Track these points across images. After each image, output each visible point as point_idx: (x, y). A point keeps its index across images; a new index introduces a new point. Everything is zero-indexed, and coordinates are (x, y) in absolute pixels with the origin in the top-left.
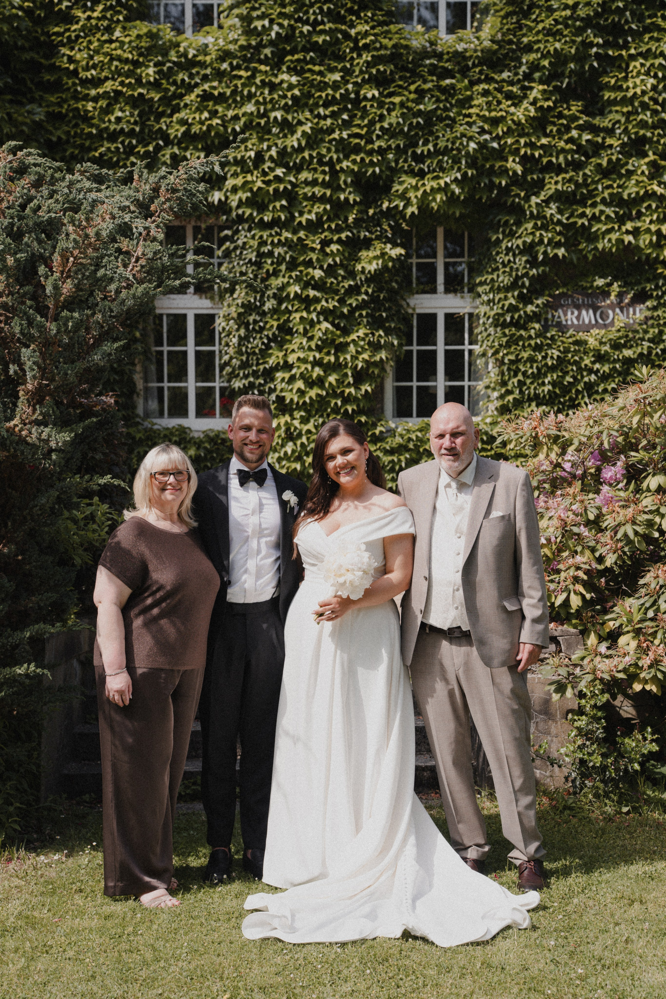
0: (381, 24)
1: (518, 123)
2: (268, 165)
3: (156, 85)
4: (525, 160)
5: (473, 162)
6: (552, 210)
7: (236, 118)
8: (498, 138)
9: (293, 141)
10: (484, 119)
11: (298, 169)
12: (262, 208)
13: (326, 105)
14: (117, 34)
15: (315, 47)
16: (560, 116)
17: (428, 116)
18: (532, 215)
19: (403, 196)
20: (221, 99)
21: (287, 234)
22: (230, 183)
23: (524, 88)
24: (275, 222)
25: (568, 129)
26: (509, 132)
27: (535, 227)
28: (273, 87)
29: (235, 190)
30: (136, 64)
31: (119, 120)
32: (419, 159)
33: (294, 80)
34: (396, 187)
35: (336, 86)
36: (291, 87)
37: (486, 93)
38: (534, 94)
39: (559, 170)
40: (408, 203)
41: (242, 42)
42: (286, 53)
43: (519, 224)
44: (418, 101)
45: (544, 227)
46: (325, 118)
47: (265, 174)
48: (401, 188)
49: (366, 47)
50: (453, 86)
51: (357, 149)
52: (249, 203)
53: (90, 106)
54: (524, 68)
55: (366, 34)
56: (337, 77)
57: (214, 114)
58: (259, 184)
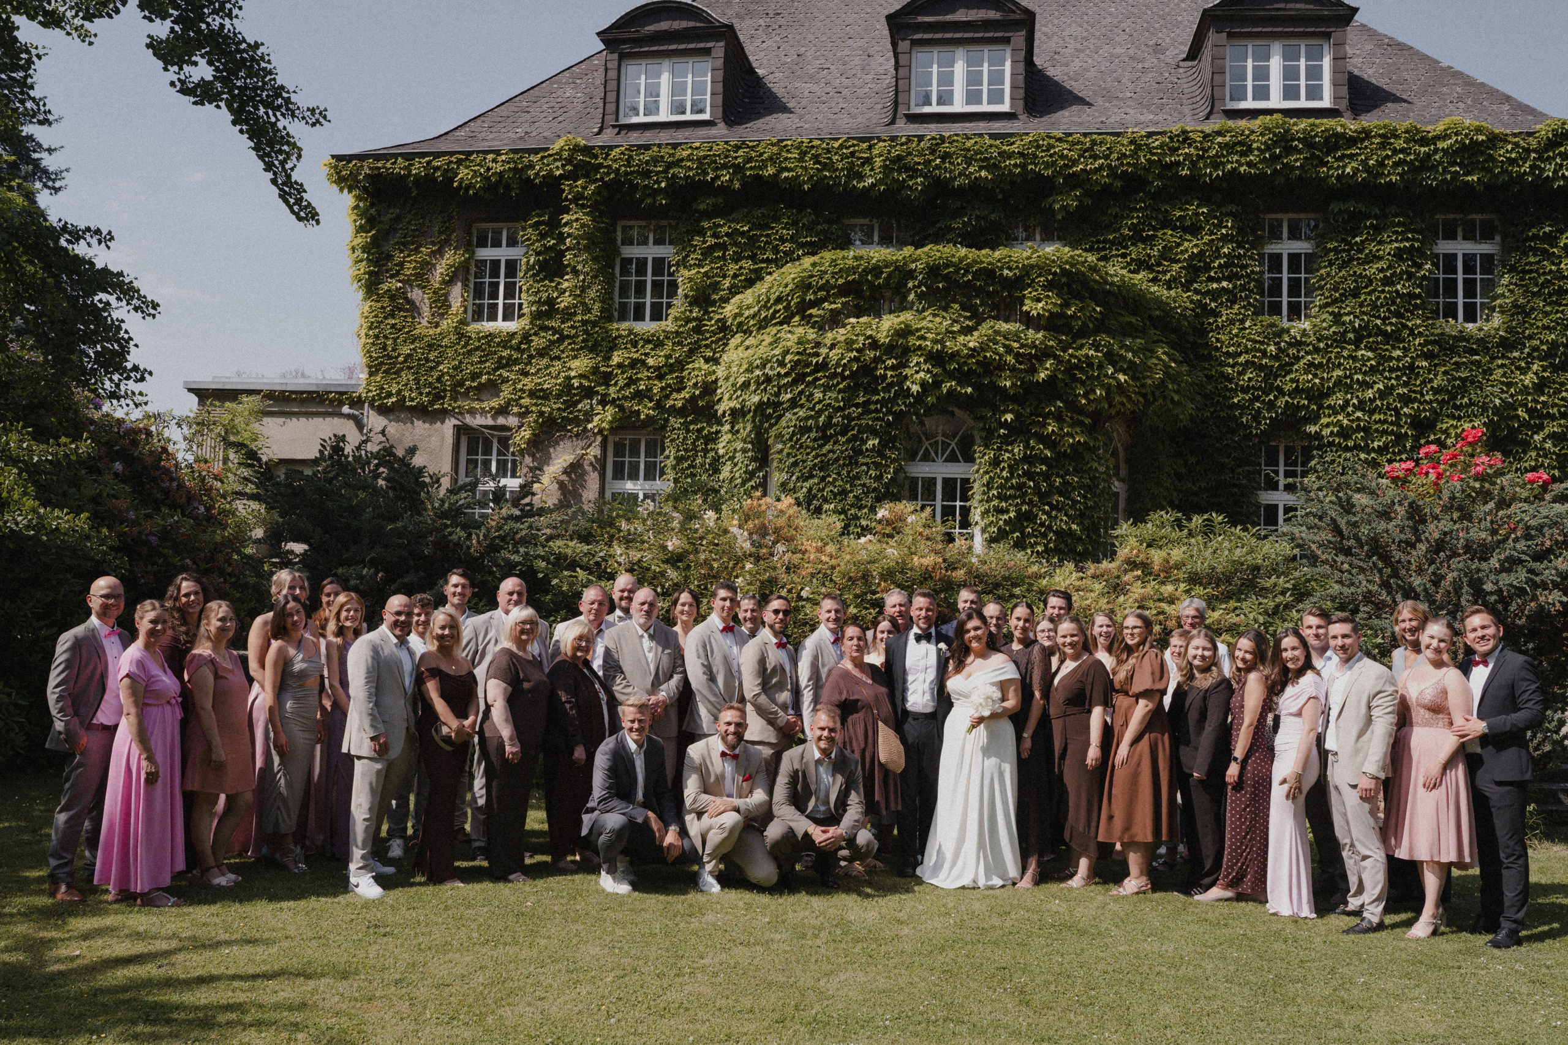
0: (1428, 318)
1: (1526, 387)
2: (1350, 409)
3: (1276, 358)
4: (1530, 411)
5: (1497, 411)
6: (1548, 445)
7: (1329, 379)
8: (1512, 396)
9: (1370, 394)
10: (1503, 383)
11: (1372, 412)
12: (1347, 437)
13: (1391, 370)
14: (1247, 324)
15: (1384, 333)
16: (1554, 382)
17: (1464, 380)
18: (1536, 448)
19: (1445, 432)
20: (1321, 365)
21: (1363, 456)
22: (1325, 420)
23: (1527, 363)
24: (1356, 447)
25: (1560, 392)
26: (1521, 392)
27: (1538, 455)
28: (1355, 359)
29: (1328, 425)
30: (1262, 343)
31: (1250, 379)
32: (1458, 408)
33: (1370, 354)
34: (1439, 426)
35: (1399, 359)
36: (1369, 359)
37: (1503, 366)
38: (1535, 367)
39: (1552, 418)
40: (1448, 436)
41: (1333, 329)
42: (1363, 337)
43: (1525, 452)
44: (1457, 370)
45: (1545, 456)
46: (1390, 379)
47: (1348, 415)
48: (1444, 426)
49: (1420, 334)
50: (1479, 362)
51: (1415, 400)
52: (1339, 434)
53: (1230, 370)
54: (1527, 350)
55: (1419, 326)
56: (1397, 353)
57: (1315, 376)
58: (1345, 422)
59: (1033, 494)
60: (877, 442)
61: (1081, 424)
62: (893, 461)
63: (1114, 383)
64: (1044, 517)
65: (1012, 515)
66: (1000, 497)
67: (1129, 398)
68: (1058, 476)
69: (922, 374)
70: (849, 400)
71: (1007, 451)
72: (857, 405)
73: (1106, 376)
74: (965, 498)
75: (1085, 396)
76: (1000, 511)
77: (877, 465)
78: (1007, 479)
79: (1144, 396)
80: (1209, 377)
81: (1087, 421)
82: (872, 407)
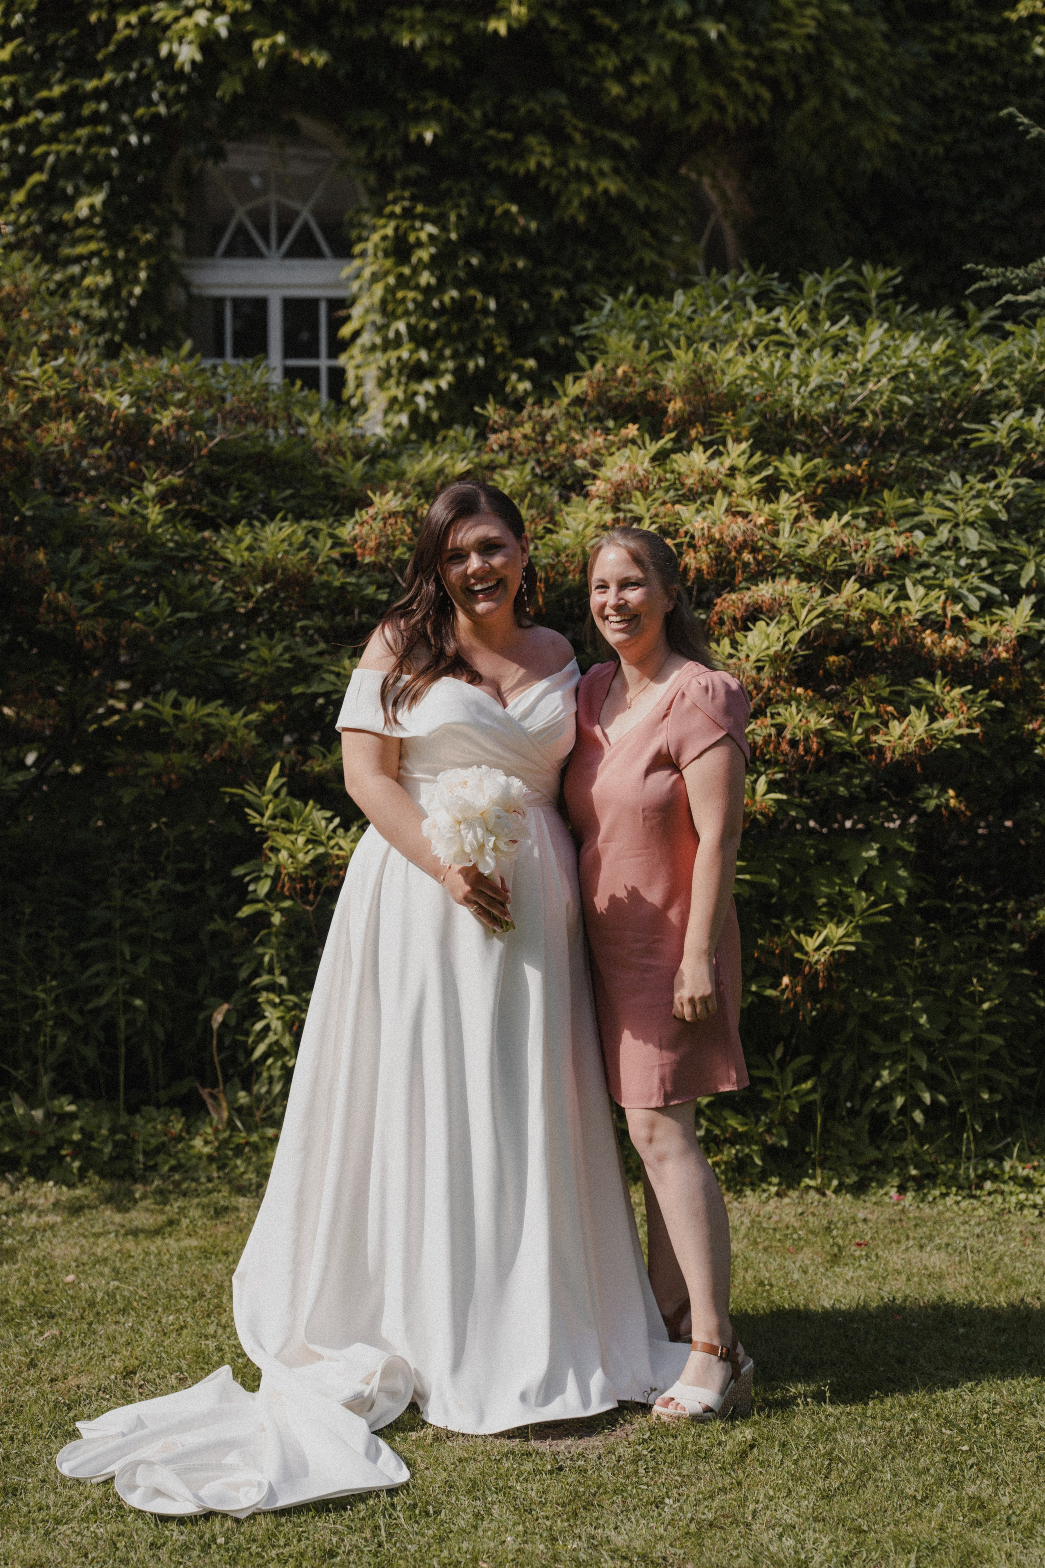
59: (495, 329)
60: (98, 199)
61: (616, 151)
62: (149, 250)
63: (691, 41)
64: (525, 386)
65: (444, 383)
66: (419, 337)
67: (733, 86)
68: (557, 282)
69: (201, 17)
70: (31, 93)
71: (425, 218)
72: (48, 106)
73: (672, 23)
74: (338, 346)
75: (622, 75)
76: (418, 372)
77: (110, 262)
78: (428, 291)
79: (774, 85)
80: (942, 60)
81: (628, 143)
82: (87, 110)
